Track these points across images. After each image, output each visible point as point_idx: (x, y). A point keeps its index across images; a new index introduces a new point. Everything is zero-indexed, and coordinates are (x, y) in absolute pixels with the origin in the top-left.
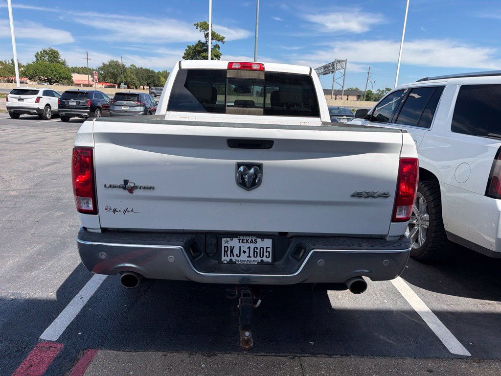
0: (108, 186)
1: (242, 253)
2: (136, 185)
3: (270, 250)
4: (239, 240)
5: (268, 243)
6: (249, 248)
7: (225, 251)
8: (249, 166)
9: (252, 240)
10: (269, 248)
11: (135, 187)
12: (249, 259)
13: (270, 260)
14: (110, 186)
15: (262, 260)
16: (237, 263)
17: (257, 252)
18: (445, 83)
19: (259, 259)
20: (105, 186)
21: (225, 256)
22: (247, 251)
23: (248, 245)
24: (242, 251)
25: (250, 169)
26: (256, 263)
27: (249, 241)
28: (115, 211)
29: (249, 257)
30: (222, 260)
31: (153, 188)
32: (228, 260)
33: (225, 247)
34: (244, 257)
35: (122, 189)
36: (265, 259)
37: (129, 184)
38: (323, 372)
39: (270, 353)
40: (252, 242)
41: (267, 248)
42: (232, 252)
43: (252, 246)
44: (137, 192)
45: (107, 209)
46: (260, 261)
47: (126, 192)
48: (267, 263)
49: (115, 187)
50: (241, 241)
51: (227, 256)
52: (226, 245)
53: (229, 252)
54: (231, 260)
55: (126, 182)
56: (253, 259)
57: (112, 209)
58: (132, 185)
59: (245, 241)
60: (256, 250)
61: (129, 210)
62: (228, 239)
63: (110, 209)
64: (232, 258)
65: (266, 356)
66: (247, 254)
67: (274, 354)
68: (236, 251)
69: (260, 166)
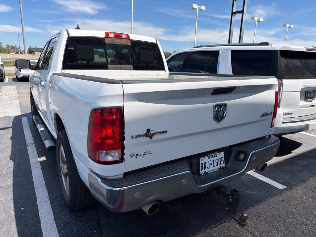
0: (134, 136)
1: (210, 165)
2: (155, 132)
3: (223, 159)
4: (208, 157)
5: (222, 155)
6: (213, 161)
7: (201, 167)
8: (220, 106)
9: (214, 155)
10: (223, 157)
11: (154, 134)
12: (214, 168)
13: (224, 165)
14: (136, 137)
15: (220, 167)
16: (209, 172)
17: (217, 162)
18: (219, 49)
19: (219, 166)
20: (132, 137)
21: (201, 170)
22: (212, 163)
23: (212, 159)
24: (210, 164)
25: (221, 108)
26: (218, 170)
27: (213, 156)
28: (137, 156)
29: (214, 166)
30: (201, 173)
31: (166, 132)
32: (204, 172)
33: (201, 164)
34: (211, 168)
35: (145, 137)
36: (222, 165)
37: (150, 132)
38: (250, 222)
39: (216, 224)
40: (214, 156)
41: (222, 158)
42: (205, 166)
43: (215, 159)
44: (155, 137)
45: (131, 156)
46: (219, 168)
47: (148, 139)
48: (223, 168)
49: (140, 136)
50: (209, 157)
51: (203, 170)
52: (202, 162)
53: (203, 167)
54: (205, 171)
55: (148, 130)
56: (216, 167)
57: (135, 155)
58: (152, 132)
59: (211, 156)
60: (217, 161)
61: (147, 152)
62: (203, 158)
63: (134, 155)
64: (206, 170)
65: (216, 226)
66: (213, 165)
67: (218, 224)
68: (207, 165)
69: (225, 105)
